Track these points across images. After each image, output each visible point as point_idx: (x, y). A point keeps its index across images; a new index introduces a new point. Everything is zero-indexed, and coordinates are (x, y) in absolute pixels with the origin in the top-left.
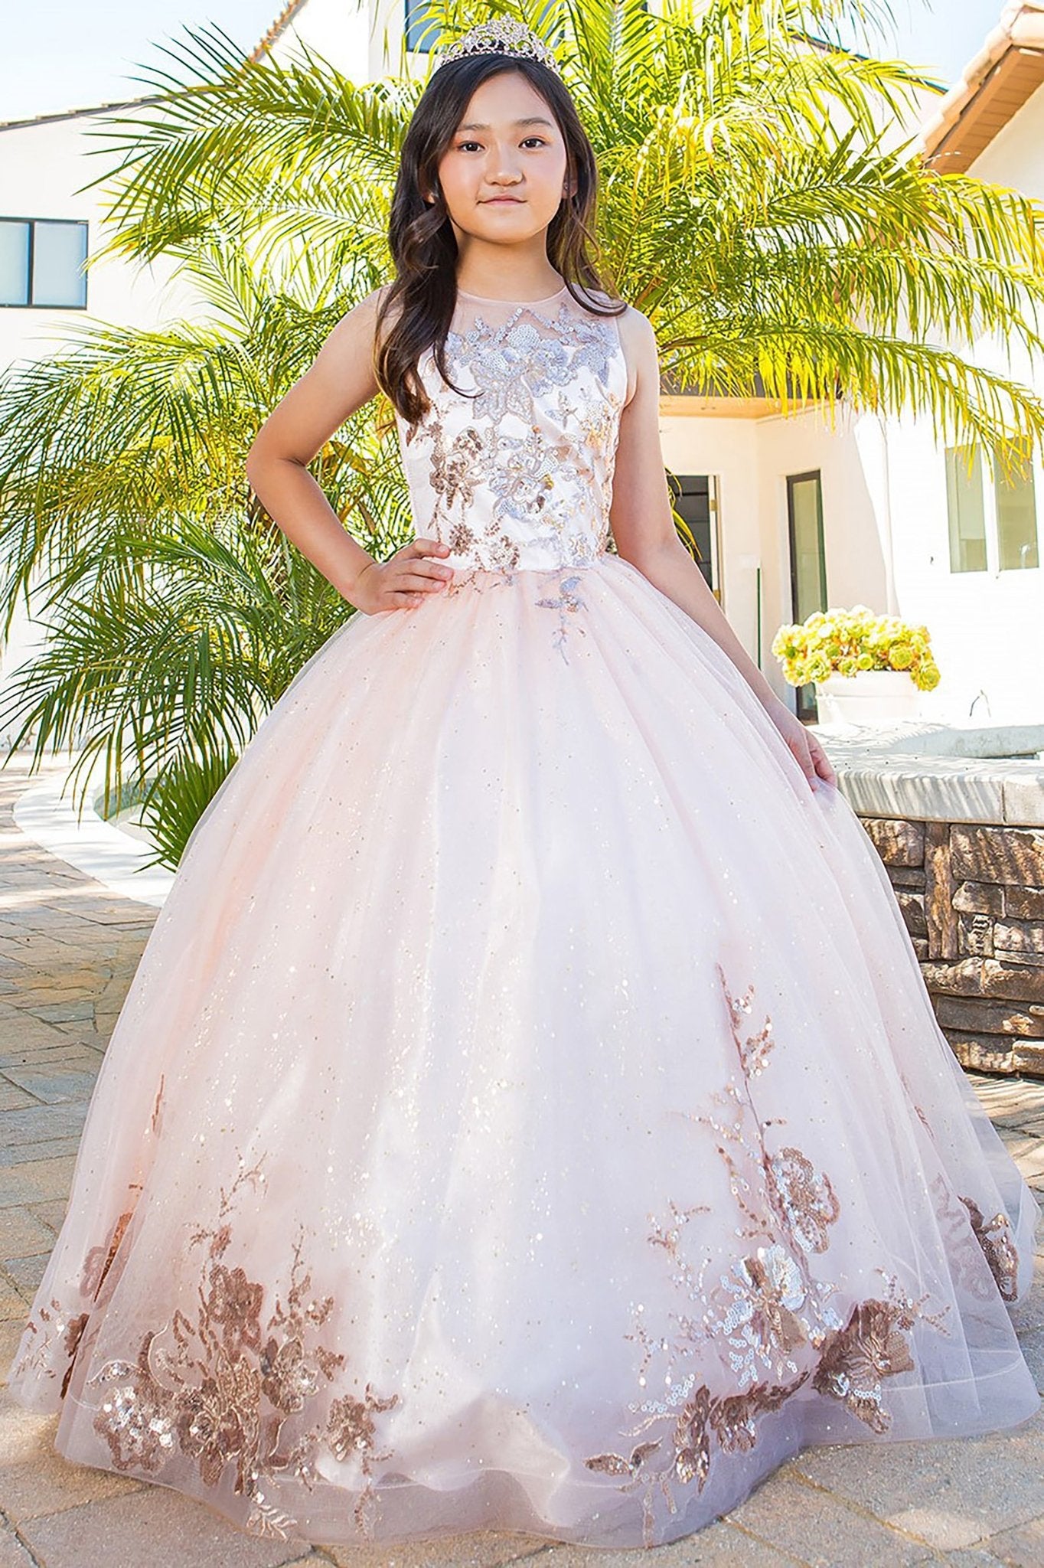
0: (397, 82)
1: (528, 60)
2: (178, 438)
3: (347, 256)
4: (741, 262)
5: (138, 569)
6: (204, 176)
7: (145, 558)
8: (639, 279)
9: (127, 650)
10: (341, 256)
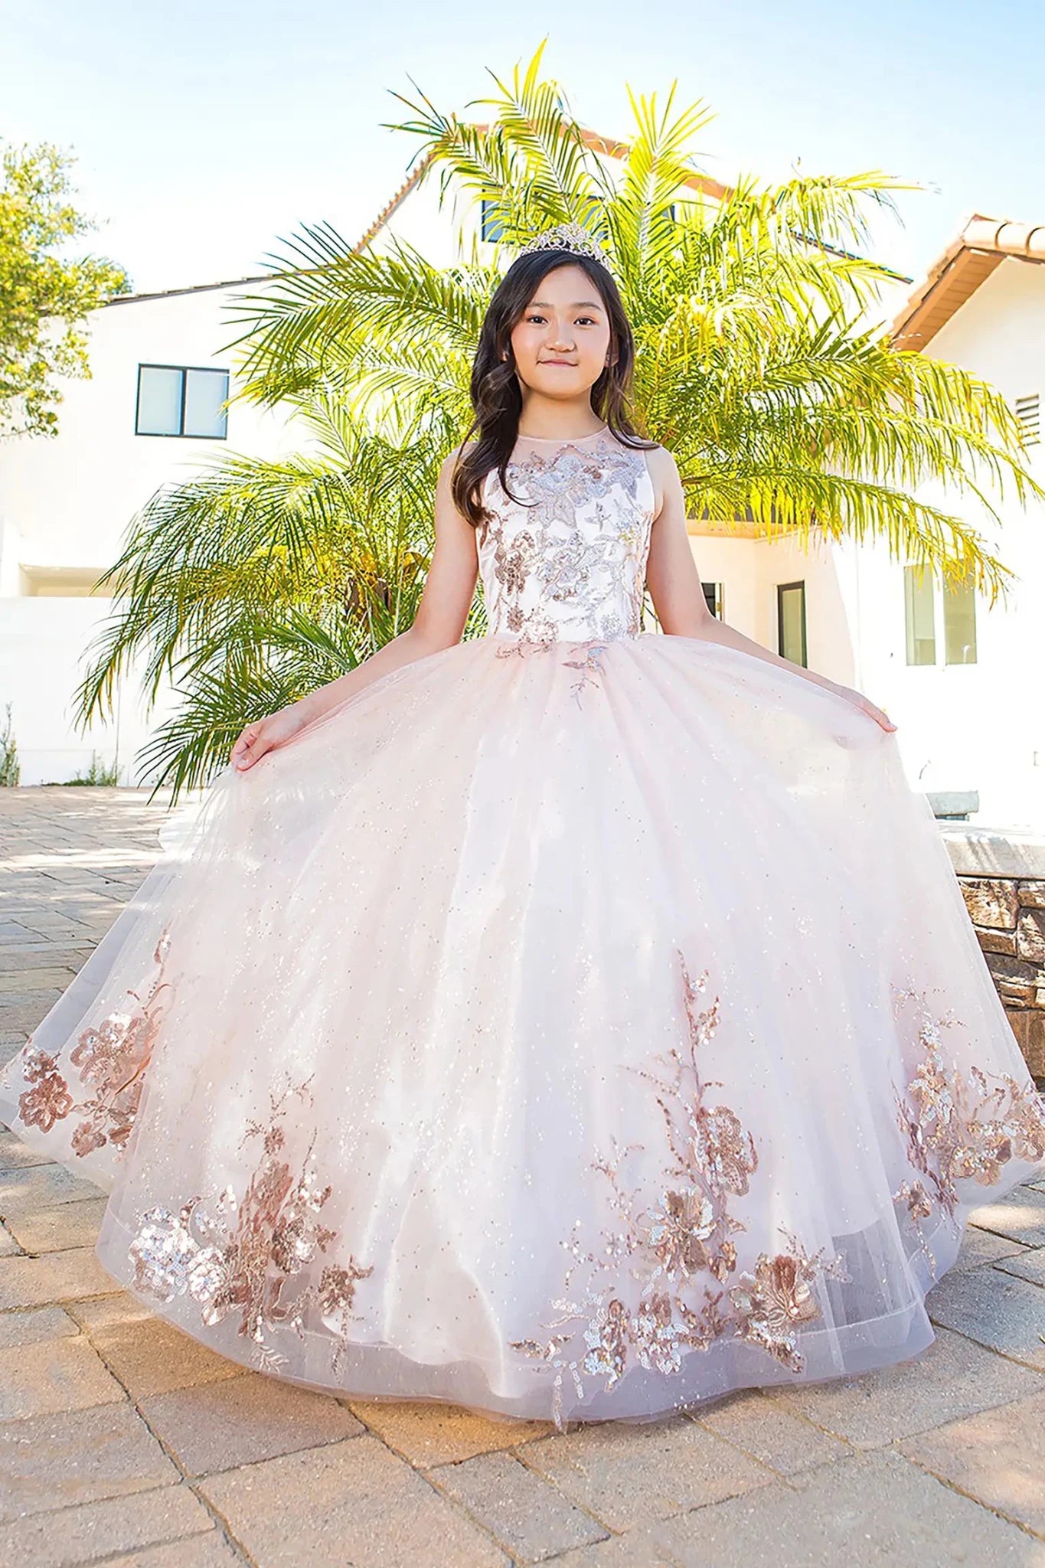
0: (470, 268)
1: (587, 258)
2: (292, 547)
3: (427, 406)
4: (738, 418)
6: (316, 340)
7: (263, 641)
8: (658, 430)
9: (246, 714)
10: (423, 406)
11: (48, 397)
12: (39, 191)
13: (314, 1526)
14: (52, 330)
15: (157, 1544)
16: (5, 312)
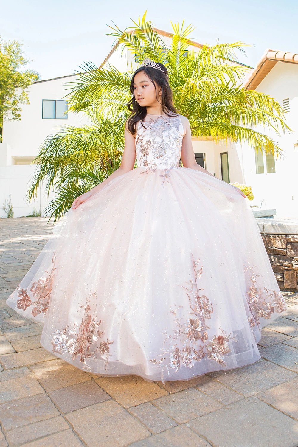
0: (130, 72)
2: (85, 151)
3: (120, 110)
4: (206, 110)
5: (77, 180)
6: (89, 94)
7: (78, 177)
10: (119, 110)
11: (18, 110)
12: (13, 53)
13: (97, 426)
14: (18, 91)
15: (54, 433)
16: (5, 87)
